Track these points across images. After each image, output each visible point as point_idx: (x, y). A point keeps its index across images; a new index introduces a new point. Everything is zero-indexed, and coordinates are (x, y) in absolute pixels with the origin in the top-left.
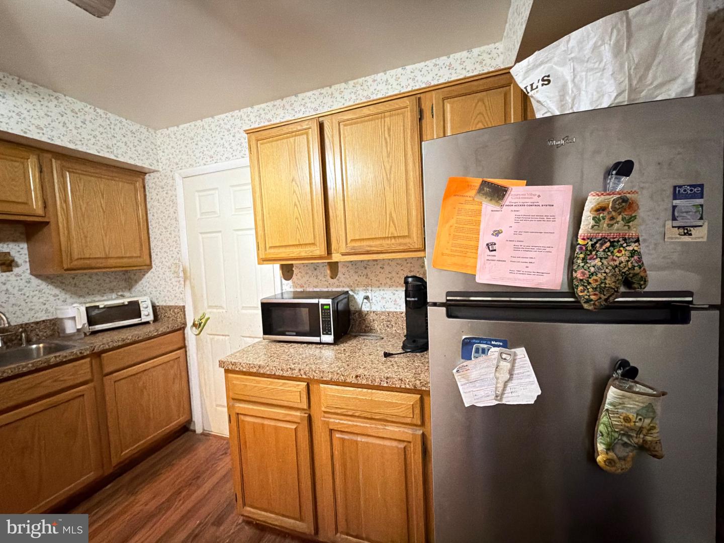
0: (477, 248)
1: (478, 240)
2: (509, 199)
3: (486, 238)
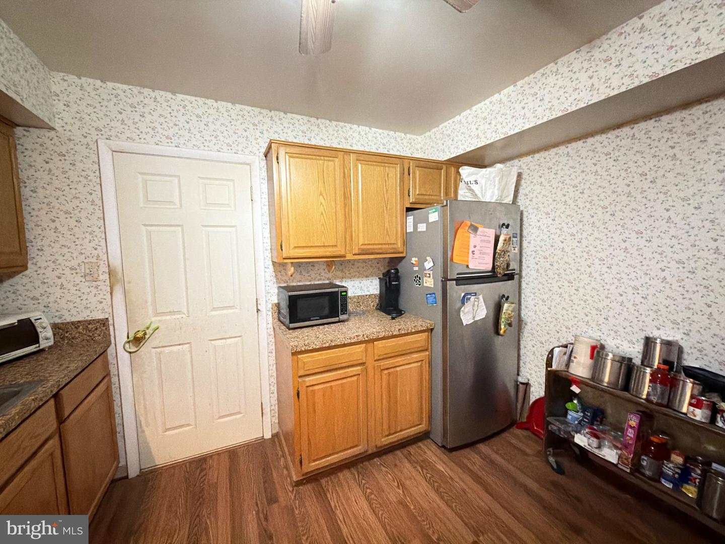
0: (468, 253)
1: (469, 249)
2: (479, 233)
3: (472, 249)
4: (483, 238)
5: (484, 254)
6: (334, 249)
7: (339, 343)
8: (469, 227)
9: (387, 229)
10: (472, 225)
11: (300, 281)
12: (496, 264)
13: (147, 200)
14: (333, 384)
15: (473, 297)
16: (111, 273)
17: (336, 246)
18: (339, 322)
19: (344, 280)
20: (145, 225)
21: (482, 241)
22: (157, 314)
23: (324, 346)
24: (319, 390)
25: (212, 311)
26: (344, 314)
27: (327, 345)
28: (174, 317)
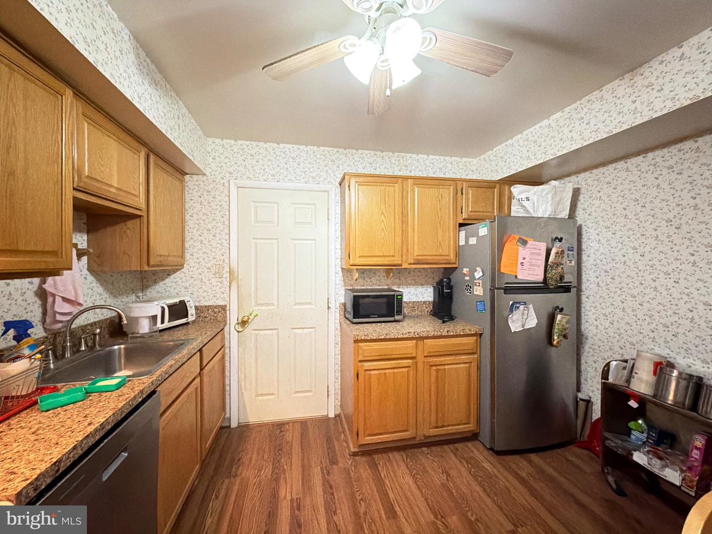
0: (517, 264)
1: (517, 261)
2: (528, 246)
3: (520, 260)
4: (533, 251)
5: (533, 265)
6: (392, 259)
7: (393, 337)
8: (518, 241)
9: (440, 242)
10: (520, 238)
11: (363, 286)
12: (547, 275)
13: (256, 221)
14: (387, 371)
15: (522, 306)
16: (231, 272)
17: (393, 256)
18: (395, 321)
19: (401, 287)
20: (254, 239)
21: (532, 254)
22: (257, 305)
23: (380, 337)
24: (374, 374)
25: (295, 305)
26: (399, 315)
27: (383, 337)
28: (268, 308)
